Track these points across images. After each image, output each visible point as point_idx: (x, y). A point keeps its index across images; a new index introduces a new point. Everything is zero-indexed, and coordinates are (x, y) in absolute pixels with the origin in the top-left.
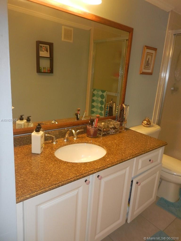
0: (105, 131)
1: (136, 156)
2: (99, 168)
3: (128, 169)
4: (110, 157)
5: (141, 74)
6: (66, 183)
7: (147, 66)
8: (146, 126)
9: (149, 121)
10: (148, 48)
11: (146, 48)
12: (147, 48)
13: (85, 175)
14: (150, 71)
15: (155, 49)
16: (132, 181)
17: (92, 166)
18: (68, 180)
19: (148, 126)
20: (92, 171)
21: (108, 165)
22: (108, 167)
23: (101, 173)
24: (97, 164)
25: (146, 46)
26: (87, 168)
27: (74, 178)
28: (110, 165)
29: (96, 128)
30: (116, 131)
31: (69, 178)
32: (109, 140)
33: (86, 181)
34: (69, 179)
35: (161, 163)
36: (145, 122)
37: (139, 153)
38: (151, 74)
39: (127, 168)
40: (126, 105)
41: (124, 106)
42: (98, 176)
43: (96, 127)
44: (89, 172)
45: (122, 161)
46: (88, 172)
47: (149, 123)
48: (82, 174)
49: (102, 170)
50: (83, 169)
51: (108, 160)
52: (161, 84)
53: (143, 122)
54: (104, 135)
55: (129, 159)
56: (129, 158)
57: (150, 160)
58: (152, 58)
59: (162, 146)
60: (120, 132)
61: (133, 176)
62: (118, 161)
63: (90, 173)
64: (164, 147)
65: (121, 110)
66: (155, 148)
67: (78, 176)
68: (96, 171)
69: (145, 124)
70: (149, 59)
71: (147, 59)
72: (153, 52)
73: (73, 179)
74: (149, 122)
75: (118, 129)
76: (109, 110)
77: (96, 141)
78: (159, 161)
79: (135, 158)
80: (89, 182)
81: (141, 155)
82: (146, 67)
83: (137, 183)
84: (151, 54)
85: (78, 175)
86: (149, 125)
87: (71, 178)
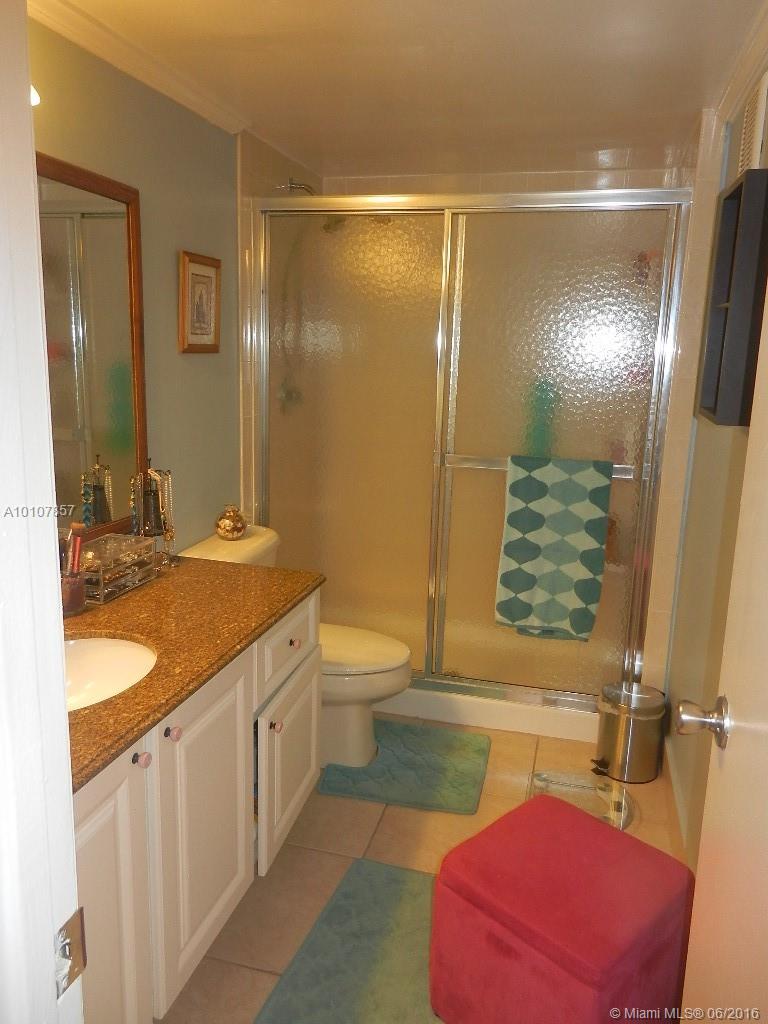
0: (111, 581)
1: (256, 635)
2: (164, 701)
3: (240, 684)
4: (179, 660)
5: (185, 351)
6: (82, 782)
7: (199, 321)
8: (230, 536)
9: (237, 518)
10: (195, 258)
11: (187, 259)
12: (190, 261)
13: (130, 737)
14: (208, 340)
15: (216, 264)
16: (256, 725)
17: (138, 704)
18: (82, 769)
19: (240, 534)
20: (148, 716)
21: (188, 685)
22: (191, 693)
23: (172, 720)
24: (151, 694)
25: (186, 253)
26: (125, 715)
27: (102, 757)
28: (195, 684)
29: (78, 574)
30: (145, 574)
31: (86, 762)
32: (137, 608)
33: (135, 759)
34: (87, 766)
35: (317, 646)
36: (227, 523)
37: (261, 625)
38: (213, 349)
39: (238, 685)
40: (158, 471)
41: (157, 477)
42: (167, 733)
43: (75, 571)
44: (139, 722)
45: (224, 660)
46: (137, 725)
47: (239, 525)
48: (122, 737)
49: (175, 707)
50: (111, 721)
51: (178, 670)
52: (249, 379)
53: (218, 526)
54: (109, 598)
55: (240, 652)
56: (238, 647)
57: (291, 643)
58: (209, 293)
59: (314, 589)
60: (160, 575)
61: (255, 708)
62: (212, 665)
63: (142, 726)
64: (318, 590)
65: (146, 493)
66: (298, 598)
67: (111, 747)
68: (159, 715)
69: (227, 531)
70: (201, 297)
71: (197, 299)
72: (210, 272)
73: (101, 762)
74: (238, 521)
75: (150, 564)
76: (95, 501)
77: (92, 625)
78: (312, 639)
79: (255, 645)
80: (150, 757)
81: (268, 628)
82: (197, 325)
83: (272, 726)
84: (206, 280)
85: (108, 743)
86: (239, 530)
87: (93, 760)
